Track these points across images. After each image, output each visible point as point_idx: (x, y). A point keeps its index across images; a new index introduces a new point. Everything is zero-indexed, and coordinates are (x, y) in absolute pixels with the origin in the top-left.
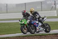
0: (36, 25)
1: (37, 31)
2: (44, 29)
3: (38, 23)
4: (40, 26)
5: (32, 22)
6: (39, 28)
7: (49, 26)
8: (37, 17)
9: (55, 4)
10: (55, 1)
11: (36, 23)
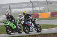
0: (30, 26)
1: (31, 31)
2: (37, 29)
3: (31, 24)
4: (33, 27)
5: (26, 23)
6: (33, 28)
7: (40, 26)
8: (31, 18)
9: (10, 9)
10: (10, 6)
11: (30, 24)
